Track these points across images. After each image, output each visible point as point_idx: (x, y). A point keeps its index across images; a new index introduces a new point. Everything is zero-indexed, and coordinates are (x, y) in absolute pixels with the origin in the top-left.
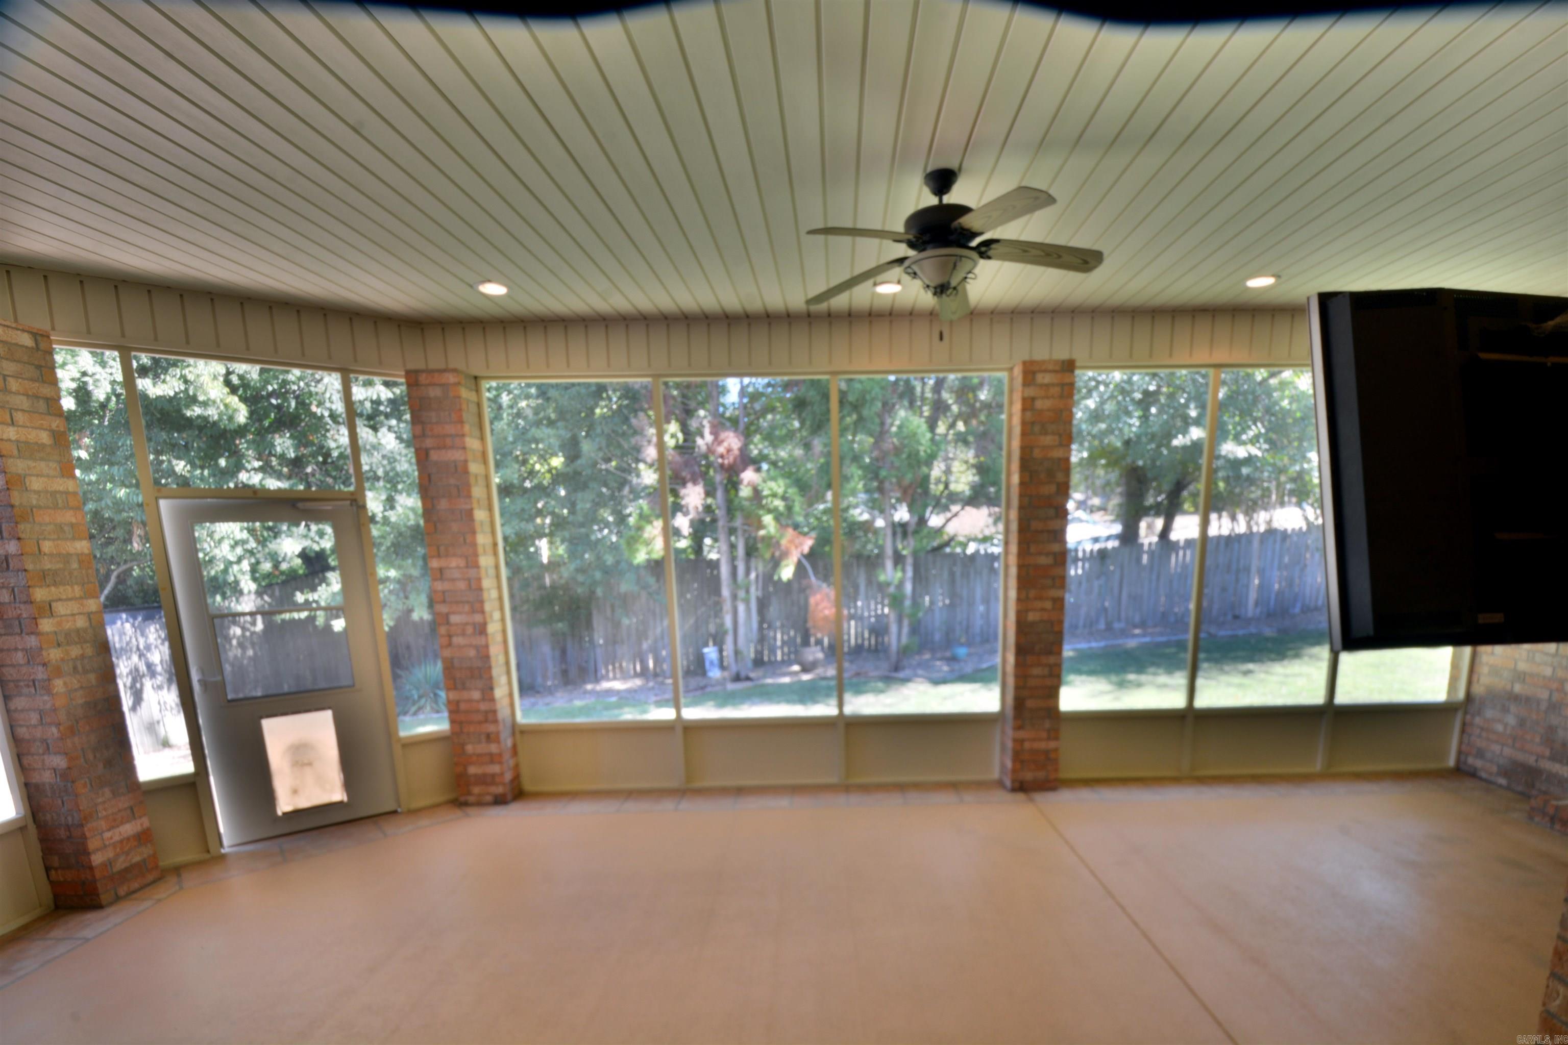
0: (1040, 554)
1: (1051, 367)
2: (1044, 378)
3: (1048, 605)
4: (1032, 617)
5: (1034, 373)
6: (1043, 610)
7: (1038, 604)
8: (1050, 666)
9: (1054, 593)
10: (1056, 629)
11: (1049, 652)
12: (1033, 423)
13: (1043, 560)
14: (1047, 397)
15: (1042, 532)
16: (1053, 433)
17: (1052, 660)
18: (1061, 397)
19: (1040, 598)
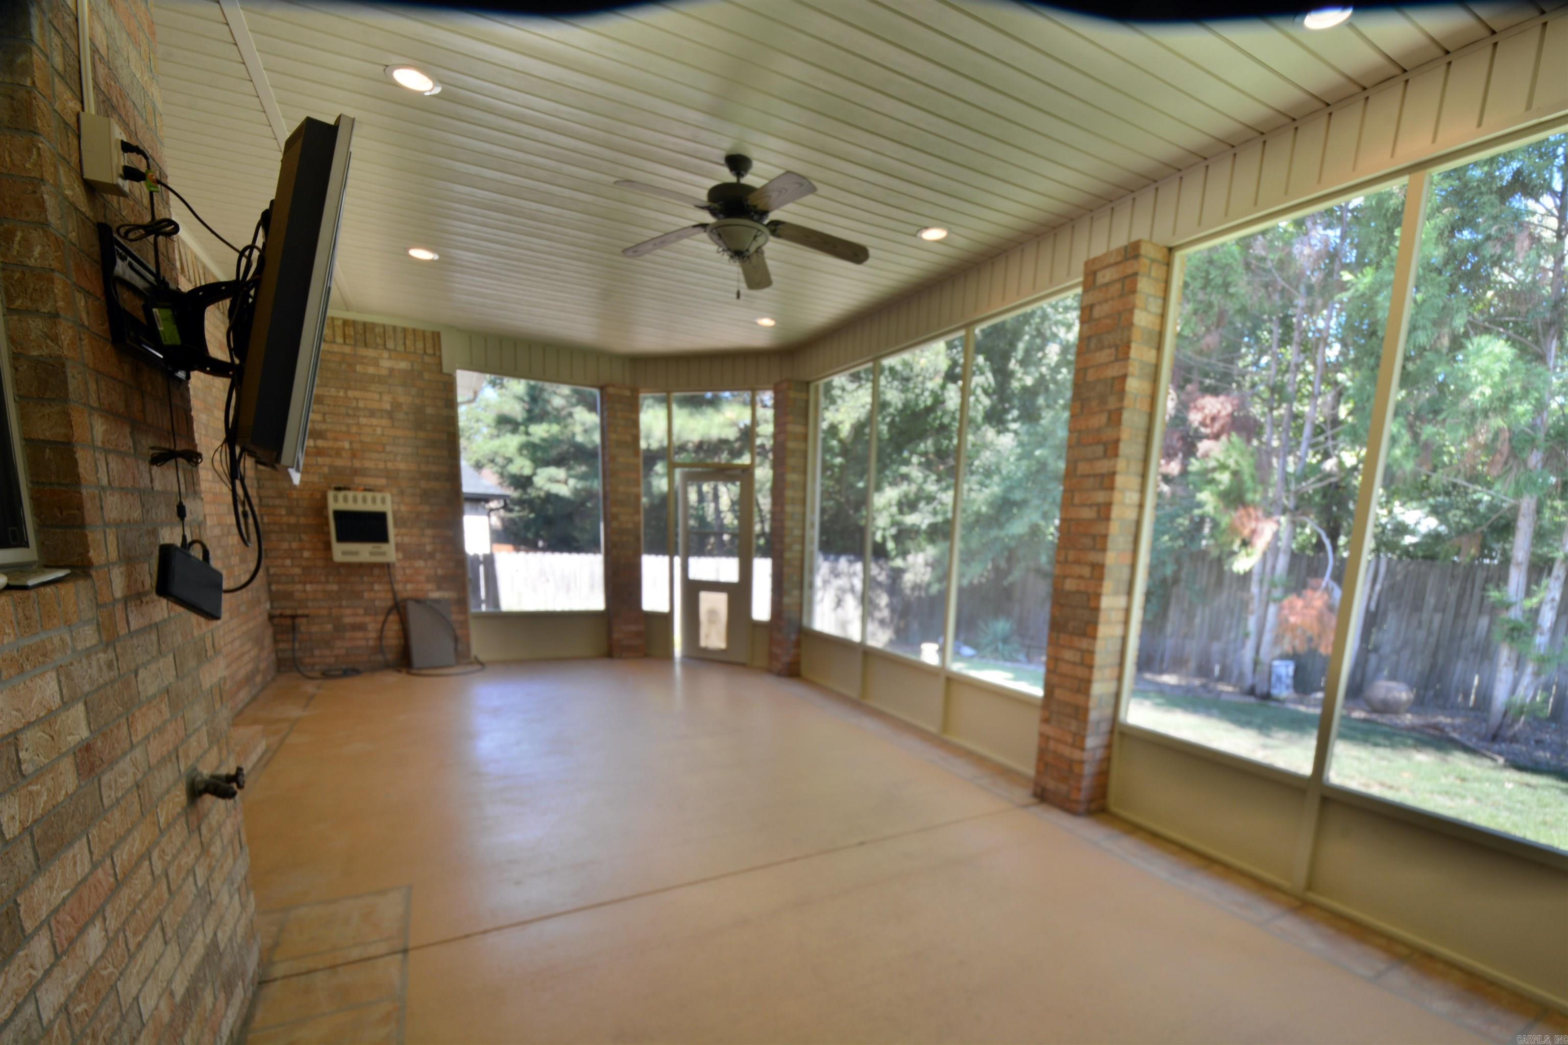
0: (1083, 505)
1: (1112, 260)
2: (1105, 277)
3: (1086, 571)
4: (1070, 585)
5: (1094, 273)
6: (1081, 577)
7: (1077, 570)
8: (1083, 651)
9: (1093, 557)
10: (1092, 604)
11: (1084, 635)
12: (1089, 338)
13: (1087, 514)
14: (1106, 301)
15: (1088, 476)
16: (1110, 347)
17: (1084, 644)
18: (1122, 295)
19: (1078, 562)
